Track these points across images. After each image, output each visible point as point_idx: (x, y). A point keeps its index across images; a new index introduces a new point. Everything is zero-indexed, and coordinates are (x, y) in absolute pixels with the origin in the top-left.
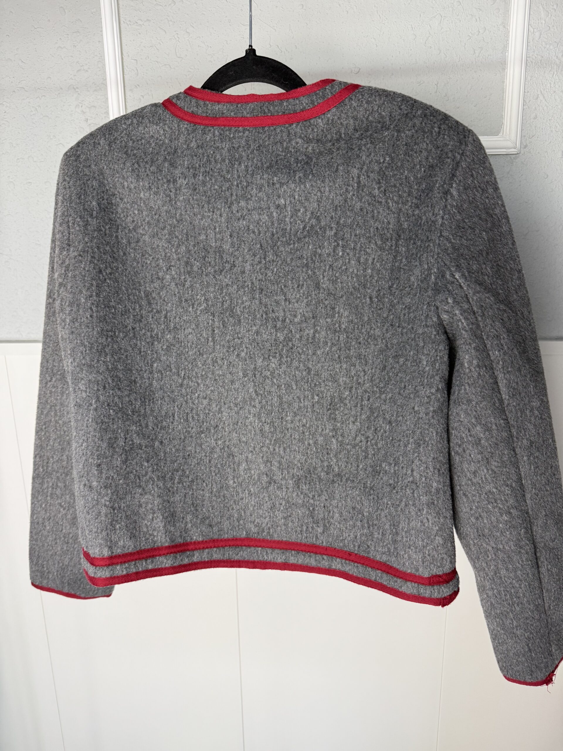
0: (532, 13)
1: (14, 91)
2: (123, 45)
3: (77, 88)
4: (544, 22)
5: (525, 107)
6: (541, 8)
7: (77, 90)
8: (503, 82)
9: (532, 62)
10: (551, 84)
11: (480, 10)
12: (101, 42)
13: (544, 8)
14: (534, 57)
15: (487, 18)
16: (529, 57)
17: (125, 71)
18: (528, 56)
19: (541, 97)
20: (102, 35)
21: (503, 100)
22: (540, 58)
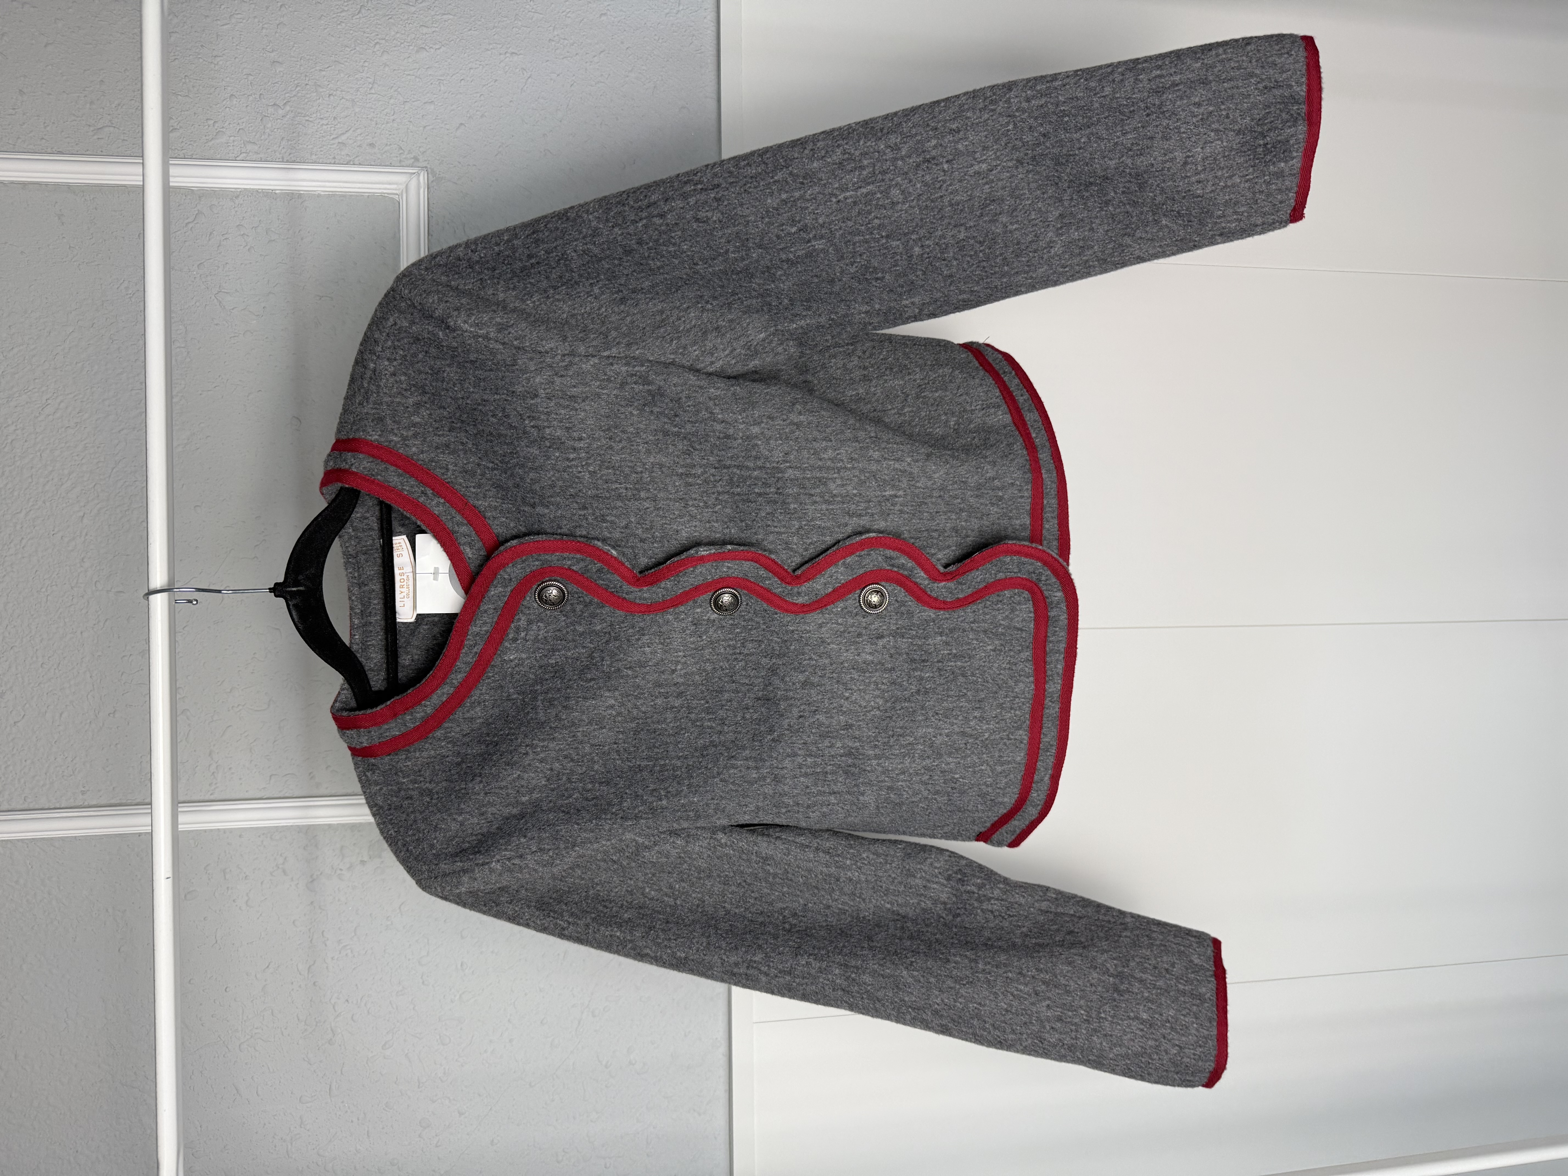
1: (314, 983)
2: (247, 796)
3: (311, 876)
4: (232, 138)
5: (357, 162)
6: (211, 143)
7: (315, 877)
8: (319, 196)
9: (291, 154)
11: (211, 233)
12: (241, 833)
13: (212, 138)
14: (284, 151)
15: (224, 223)
16: (283, 158)
17: (287, 795)
19: (343, 138)
21: (344, 196)
22: (284, 143)
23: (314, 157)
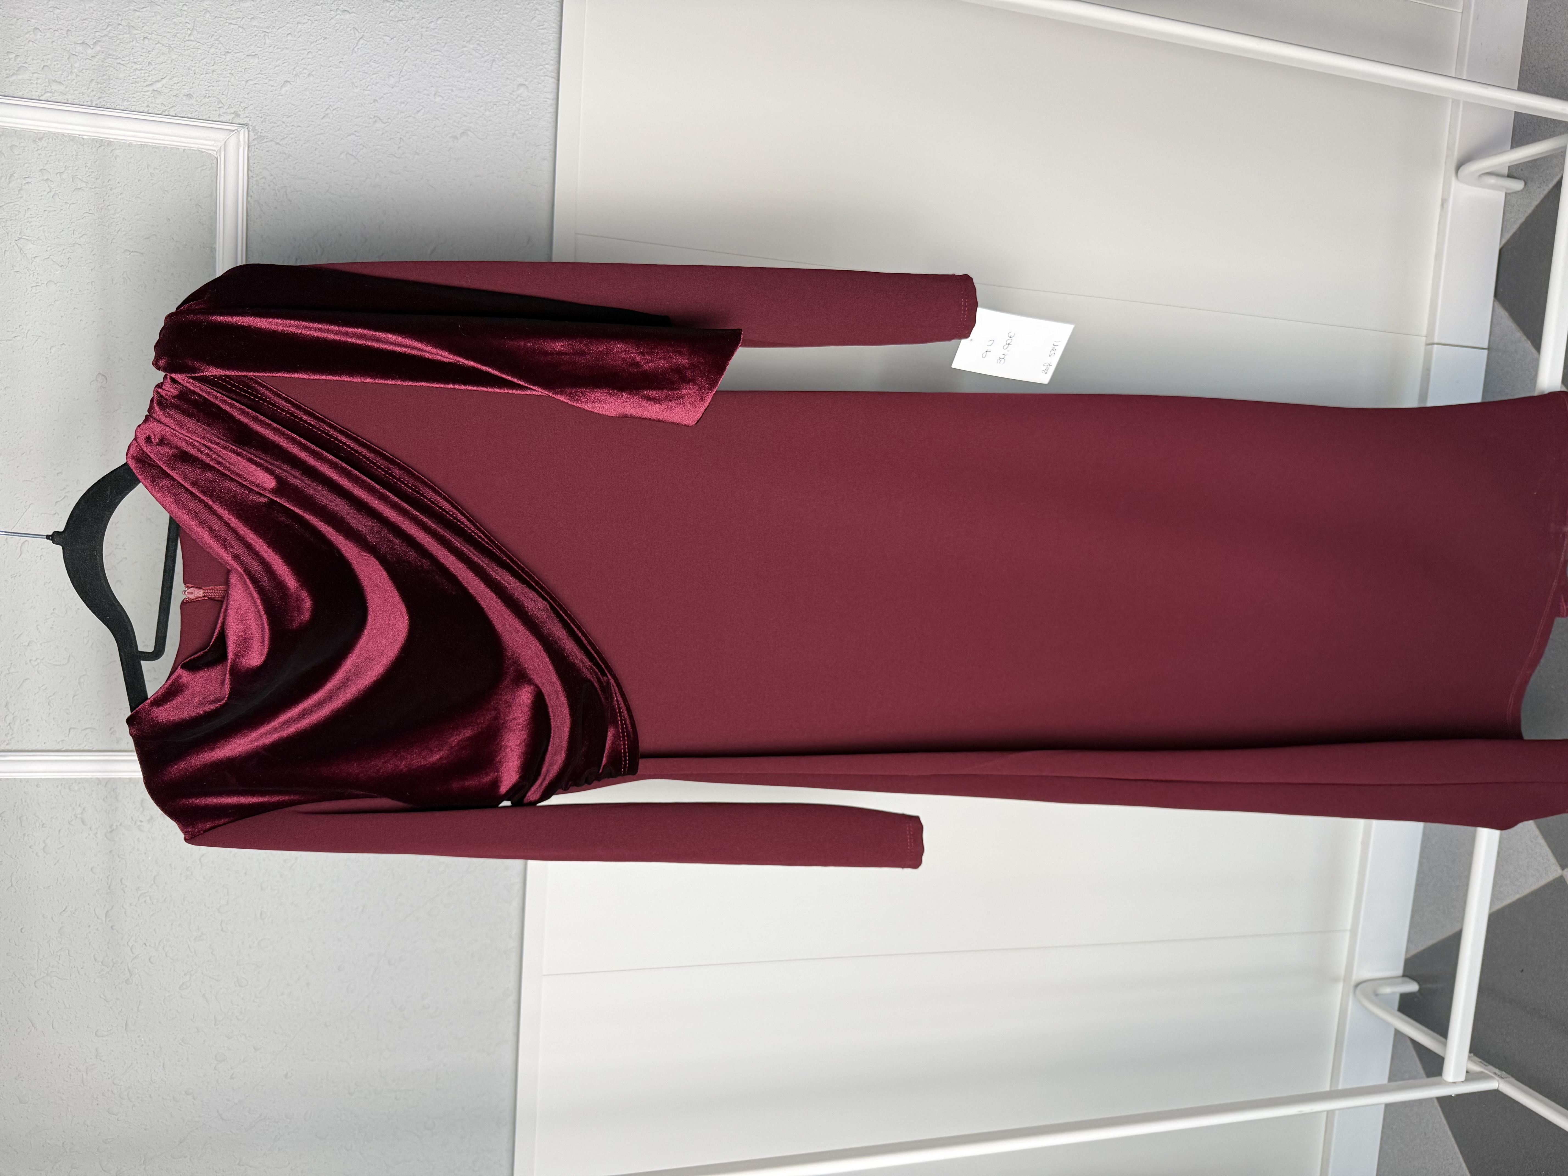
0: (20, 94)
1: (112, 927)
2: (44, 747)
3: (111, 827)
4: (35, 75)
5: (173, 114)
6: (13, 78)
7: (114, 827)
8: (130, 145)
9: (100, 98)
10: (136, 69)
11: (12, 176)
12: (38, 782)
13: (14, 74)
14: (92, 94)
15: (26, 165)
16: (92, 101)
17: (87, 748)
18: (89, 103)
19: (158, 86)
20: (27, 780)
21: (158, 148)
22: (93, 84)
23: (125, 103)
